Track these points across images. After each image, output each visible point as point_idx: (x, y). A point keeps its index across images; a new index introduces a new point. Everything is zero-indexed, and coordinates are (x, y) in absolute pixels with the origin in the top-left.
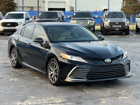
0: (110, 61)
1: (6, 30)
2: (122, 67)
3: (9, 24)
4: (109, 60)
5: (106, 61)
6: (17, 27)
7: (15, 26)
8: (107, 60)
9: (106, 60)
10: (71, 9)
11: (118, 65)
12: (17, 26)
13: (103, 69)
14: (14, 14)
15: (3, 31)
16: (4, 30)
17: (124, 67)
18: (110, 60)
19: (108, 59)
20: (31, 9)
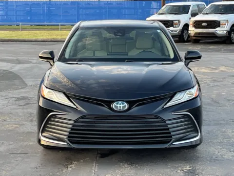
0: (125, 106)
1: (199, 33)
2: (158, 122)
3: (204, 24)
4: (121, 105)
5: (113, 106)
6: (218, 29)
7: (215, 28)
8: (117, 104)
9: (115, 104)
11: (147, 117)
13: (108, 123)
15: (194, 36)
16: (196, 34)
17: (163, 124)
18: (125, 104)
19: (120, 102)
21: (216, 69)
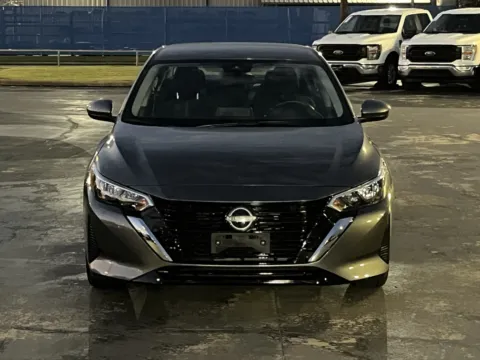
21: (460, 138)
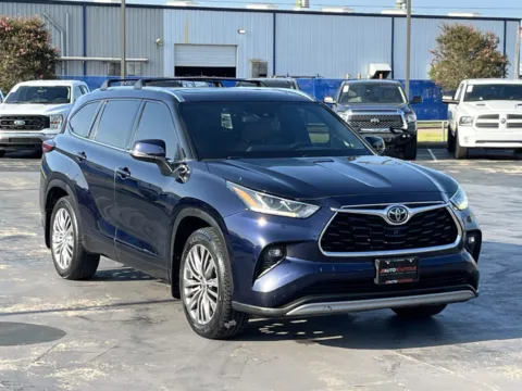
10: (256, 70)
12: (48, 127)
14: (38, 88)
20: (112, 68)
